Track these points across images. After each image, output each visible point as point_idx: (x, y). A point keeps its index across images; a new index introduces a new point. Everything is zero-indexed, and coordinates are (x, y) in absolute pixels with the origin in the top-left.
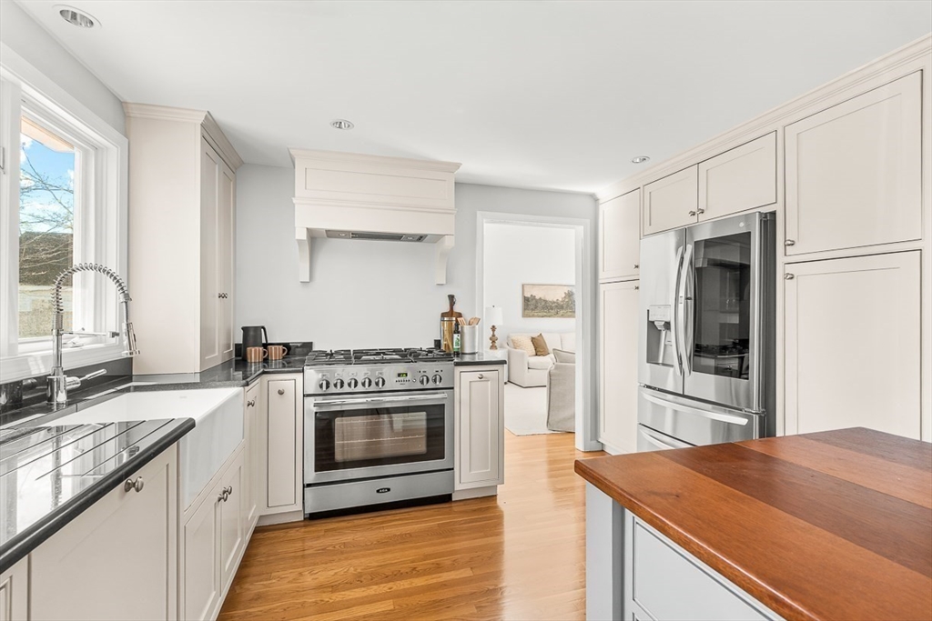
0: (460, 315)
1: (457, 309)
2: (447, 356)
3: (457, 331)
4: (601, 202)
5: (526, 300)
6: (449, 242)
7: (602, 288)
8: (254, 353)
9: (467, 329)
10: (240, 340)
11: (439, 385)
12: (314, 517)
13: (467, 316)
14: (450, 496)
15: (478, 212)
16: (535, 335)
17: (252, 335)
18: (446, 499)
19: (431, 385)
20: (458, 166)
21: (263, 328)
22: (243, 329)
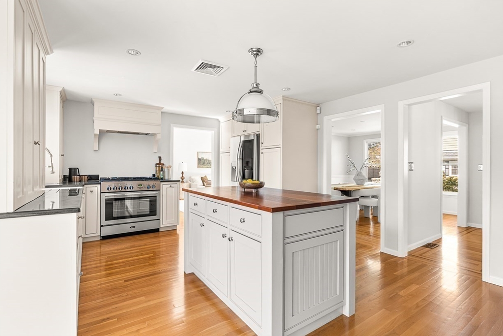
0: (163, 165)
1: (162, 162)
2: (158, 179)
3: (162, 170)
4: (221, 122)
5: (199, 160)
6: (159, 136)
7: (221, 155)
8: (75, 178)
9: (166, 170)
10: (67, 174)
11: (154, 189)
12: (104, 238)
13: (166, 164)
14: (159, 229)
15: (171, 125)
16: (203, 176)
17: (73, 171)
18: (157, 230)
19: (151, 189)
20: (163, 108)
21: (78, 169)
22: (69, 169)
